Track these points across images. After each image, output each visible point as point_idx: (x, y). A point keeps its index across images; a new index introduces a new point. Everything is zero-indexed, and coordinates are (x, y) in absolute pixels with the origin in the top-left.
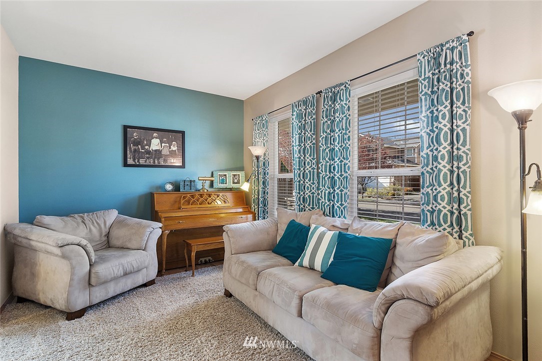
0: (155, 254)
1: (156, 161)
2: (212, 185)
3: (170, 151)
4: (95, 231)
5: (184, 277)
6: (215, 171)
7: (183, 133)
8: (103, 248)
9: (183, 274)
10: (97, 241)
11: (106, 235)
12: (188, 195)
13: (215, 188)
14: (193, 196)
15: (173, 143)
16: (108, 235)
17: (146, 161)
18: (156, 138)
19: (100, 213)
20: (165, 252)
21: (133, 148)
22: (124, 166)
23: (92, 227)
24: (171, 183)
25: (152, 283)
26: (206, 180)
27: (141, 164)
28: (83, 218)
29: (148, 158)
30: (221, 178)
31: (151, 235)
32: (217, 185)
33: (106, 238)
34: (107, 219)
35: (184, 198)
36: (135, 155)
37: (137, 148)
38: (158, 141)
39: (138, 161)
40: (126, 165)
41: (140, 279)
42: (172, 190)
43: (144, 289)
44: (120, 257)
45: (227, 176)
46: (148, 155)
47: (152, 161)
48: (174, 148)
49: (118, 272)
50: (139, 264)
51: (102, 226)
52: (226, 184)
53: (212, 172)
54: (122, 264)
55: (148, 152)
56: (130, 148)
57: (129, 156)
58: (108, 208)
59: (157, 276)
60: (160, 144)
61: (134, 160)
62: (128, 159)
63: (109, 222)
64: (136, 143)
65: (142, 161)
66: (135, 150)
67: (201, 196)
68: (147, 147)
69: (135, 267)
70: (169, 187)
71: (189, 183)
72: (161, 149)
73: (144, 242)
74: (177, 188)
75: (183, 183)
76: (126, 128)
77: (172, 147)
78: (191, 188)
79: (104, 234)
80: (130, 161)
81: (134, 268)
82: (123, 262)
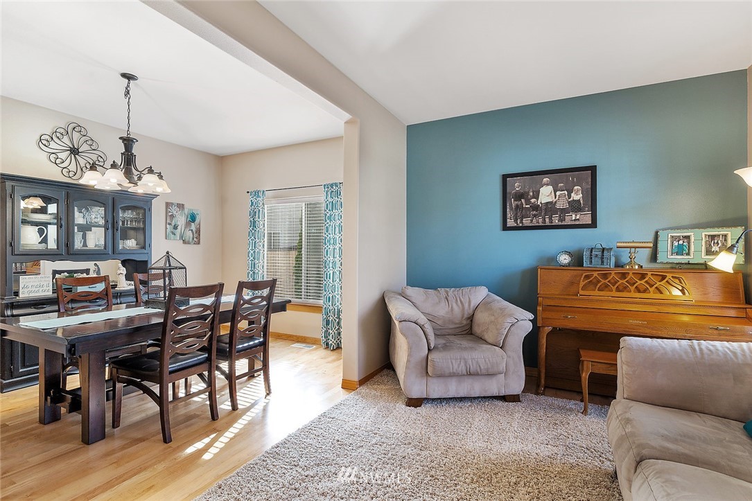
0: (519, 357)
1: (547, 220)
2: (654, 257)
3: (569, 203)
4: (457, 309)
5: (571, 410)
6: (663, 230)
7: (593, 169)
8: (463, 333)
9: (571, 404)
10: (456, 324)
11: (469, 318)
12: (595, 274)
13: (662, 263)
14: (605, 276)
15: (576, 188)
16: (471, 318)
17: (532, 221)
18: (547, 185)
19: (466, 290)
20: (544, 360)
21: (514, 203)
22: (503, 230)
23: (454, 305)
24: (569, 253)
25: (514, 399)
26: (635, 248)
27: (526, 225)
28: (447, 292)
29: (535, 216)
30: (677, 244)
31: (512, 329)
32: (667, 255)
33: (469, 321)
34: (472, 298)
35: (587, 277)
36: (517, 214)
37: (519, 203)
38: (550, 188)
39: (521, 222)
40: (505, 228)
41: (494, 387)
42: (569, 265)
43: (500, 403)
44: (466, 349)
45: (692, 239)
46: (535, 212)
47: (541, 220)
48: (577, 196)
49: (458, 367)
50: (490, 366)
51: (466, 306)
52: (688, 254)
53: (657, 233)
54: (464, 359)
55: (536, 207)
56: (511, 205)
57: (509, 216)
58: (476, 284)
59: (523, 392)
60: (553, 193)
61: (516, 221)
62: (508, 220)
63: (475, 302)
64: (519, 196)
65: (526, 222)
66: (517, 206)
67: (624, 275)
68: (533, 200)
69: (482, 368)
70: (565, 259)
71: (599, 254)
72: (555, 200)
73: (501, 337)
74: (578, 260)
75: (589, 253)
76: (505, 178)
77: (572, 194)
78: (602, 262)
79: (466, 316)
80: (510, 223)
81: (480, 369)
82: (466, 357)
